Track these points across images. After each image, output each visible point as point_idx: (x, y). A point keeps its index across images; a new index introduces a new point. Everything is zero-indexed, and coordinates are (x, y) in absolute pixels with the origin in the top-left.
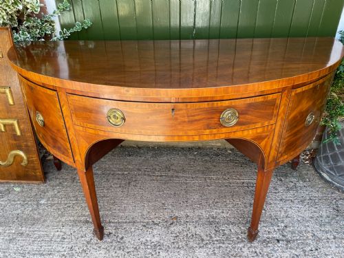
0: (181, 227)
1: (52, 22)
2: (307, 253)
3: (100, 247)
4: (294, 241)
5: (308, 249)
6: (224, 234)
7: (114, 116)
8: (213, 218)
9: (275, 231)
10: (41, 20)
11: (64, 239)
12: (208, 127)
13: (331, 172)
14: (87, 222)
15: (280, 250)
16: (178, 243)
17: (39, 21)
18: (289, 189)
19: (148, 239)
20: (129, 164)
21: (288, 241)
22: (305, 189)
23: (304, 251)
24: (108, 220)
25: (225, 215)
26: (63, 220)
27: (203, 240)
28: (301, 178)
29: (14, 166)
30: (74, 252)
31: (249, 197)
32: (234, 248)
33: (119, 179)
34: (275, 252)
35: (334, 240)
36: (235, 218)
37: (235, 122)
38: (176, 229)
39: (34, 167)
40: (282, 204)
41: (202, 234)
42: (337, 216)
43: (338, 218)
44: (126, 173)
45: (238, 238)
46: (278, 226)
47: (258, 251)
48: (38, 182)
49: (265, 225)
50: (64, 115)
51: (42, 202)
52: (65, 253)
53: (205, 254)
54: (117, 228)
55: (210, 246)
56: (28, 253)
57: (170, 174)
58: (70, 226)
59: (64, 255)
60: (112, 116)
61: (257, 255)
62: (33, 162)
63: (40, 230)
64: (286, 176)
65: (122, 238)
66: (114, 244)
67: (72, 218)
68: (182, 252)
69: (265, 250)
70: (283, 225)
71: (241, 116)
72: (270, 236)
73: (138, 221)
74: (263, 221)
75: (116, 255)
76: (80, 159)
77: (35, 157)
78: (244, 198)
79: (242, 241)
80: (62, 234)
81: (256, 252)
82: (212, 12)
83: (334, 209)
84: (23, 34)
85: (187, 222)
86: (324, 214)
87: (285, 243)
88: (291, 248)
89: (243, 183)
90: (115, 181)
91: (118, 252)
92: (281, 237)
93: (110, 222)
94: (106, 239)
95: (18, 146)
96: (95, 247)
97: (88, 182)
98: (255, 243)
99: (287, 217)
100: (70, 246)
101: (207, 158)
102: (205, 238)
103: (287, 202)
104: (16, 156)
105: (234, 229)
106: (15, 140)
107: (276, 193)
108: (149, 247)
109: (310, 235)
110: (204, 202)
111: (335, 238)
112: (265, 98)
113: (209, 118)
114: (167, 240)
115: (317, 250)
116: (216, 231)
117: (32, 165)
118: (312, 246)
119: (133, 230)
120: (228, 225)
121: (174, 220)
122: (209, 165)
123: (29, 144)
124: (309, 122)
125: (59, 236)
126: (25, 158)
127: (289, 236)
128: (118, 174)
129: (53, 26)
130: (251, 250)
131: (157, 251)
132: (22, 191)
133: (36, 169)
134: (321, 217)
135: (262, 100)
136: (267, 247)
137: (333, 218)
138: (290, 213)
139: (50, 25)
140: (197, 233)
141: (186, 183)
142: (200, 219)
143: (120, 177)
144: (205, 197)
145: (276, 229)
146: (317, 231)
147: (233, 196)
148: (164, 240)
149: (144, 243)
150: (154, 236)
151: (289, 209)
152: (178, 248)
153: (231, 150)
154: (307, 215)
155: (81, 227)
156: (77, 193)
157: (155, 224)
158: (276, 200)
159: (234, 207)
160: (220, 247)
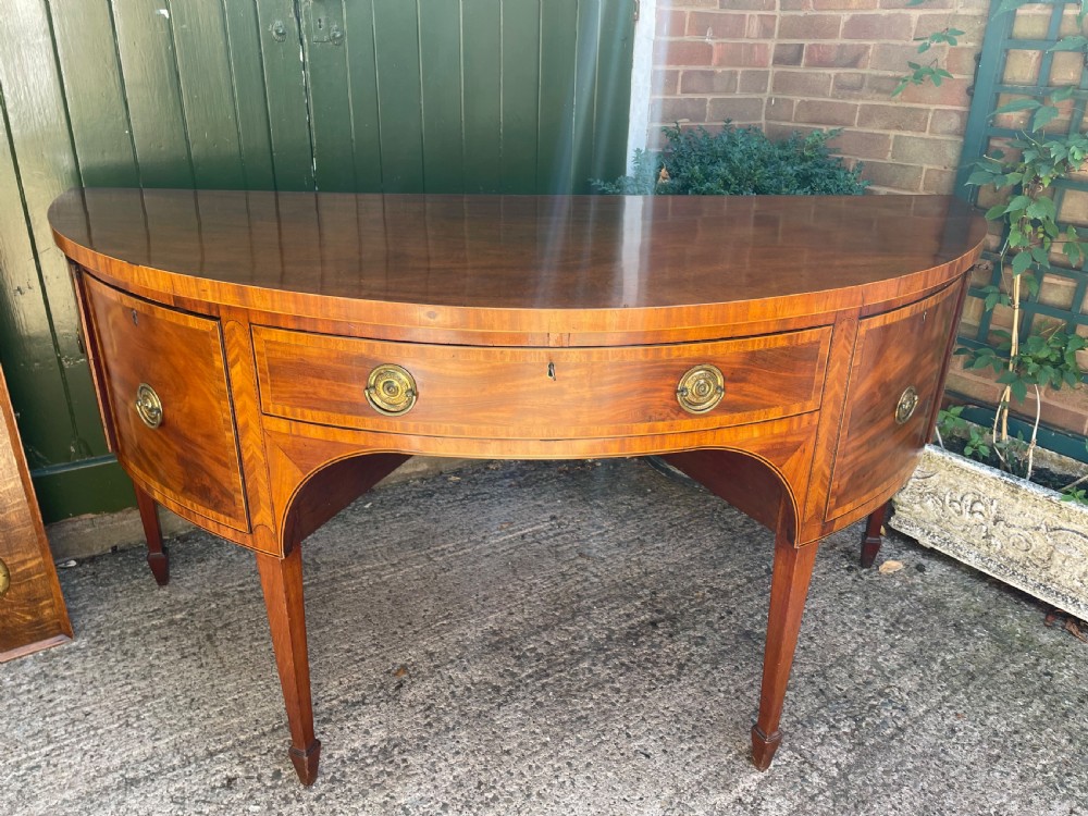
0: (429, 685)
2: (716, 626)
4: (682, 613)
5: (714, 617)
6: (539, 657)
8: (495, 633)
9: (638, 609)
14: (133, 782)
15: (666, 641)
16: (439, 720)
18: (622, 520)
19: (356, 745)
21: (673, 619)
22: (652, 509)
23: (709, 624)
25: (519, 618)
27: (497, 689)
28: (636, 489)
32: (576, 674)
33: (166, 639)
34: (660, 647)
35: (750, 585)
36: (543, 615)
38: (415, 692)
40: (623, 551)
41: (489, 678)
42: (734, 539)
43: (737, 544)
44: (179, 616)
45: (572, 653)
46: (640, 597)
47: (626, 662)
49: (614, 605)
53: (519, 715)
54: (243, 760)
55: (520, 694)
57: (324, 575)
64: (604, 495)
66: (262, 797)
67: (69, 795)
68: (463, 733)
69: (638, 652)
70: (647, 592)
72: (634, 621)
78: (541, 568)
81: (623, 664)
83: (722, 530)
85: (437, 666)
86: (709, 544)
87: (668, 623)
88: (684, 629)
89: (523, 536)
90: (158, 648)
92: (655, 615)
93: (211, 754)
99: (646, 574)
101: (405, 509)
102: (499, 682)
105: (555, 638)
107: (600, 534)
108: (369, 761)
109: (705, 592)
110: (453, 609)
111: (750, 580)
114: (408, 725)
115: (730, 613)
116: (518, 658)
118: (719, 610)
120: (537, 633)
121: (402, 677)
122: (418, 522)
127: (669, 608)
128: (155, 627)
130: (611, 663)
131: (398, 759)
134: (708, 551)
136: (637, 645)
137: (730, 546)
138: (649, 563)
140: (476, 679)
141: (384, 583)
142: (465, 647)
143: (166, 632)
144: (451, 597)
145: (638, 603)
146: (713, 578)
147: (515, 571)
148: (399, 730)
149: (351, 759)
150: (367, 732)
151: (643, 558)
152: (448, 729)
153: (455, 474)
154: (682, 556)
155: (119, 804)
156: (38, 724)
157: (354, 704)
158: (609, 548)
159: (529, 593)
160: (543, 686)
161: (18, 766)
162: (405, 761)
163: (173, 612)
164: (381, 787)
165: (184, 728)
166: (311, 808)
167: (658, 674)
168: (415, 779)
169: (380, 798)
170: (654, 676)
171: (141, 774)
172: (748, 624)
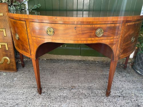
0: (76, 90)
1: (25, 5)
2: (132, 102)
3: (39, 97)
4: (126, 97)
5: (133, 100)
6: (95, 93)
7: (50, 31)
8: (90, 87)
9: (118, 93)
10: (21, 3)
11: (24, 94)
12: (90, 37)
13: (141, 70)
14: (35, 87)
15: (120, 100)
16: (74, 96)
17: (20, 3)
18: (123, 77)
19: (61, 94)
20: (54, 66)
21: (124, 97)
22: (130, 77)
23: (131, 101)
24: (44, 87)
25: (95, 86)
26: (24, 86)
27: (86, 95)
28: (128, 73)
29: (4, 64)
30: (28, 99)
31: (106, 79)
32: (100, 99)
34: (118, 101)
36: (100, 87)
37: (102, 35)
38: (74, 91)
39: (13, 64)
40: (120, 82)
41: (85, 93)
45: (102, 95)
47: (111, 101)
48: (13, 72)
50: (28, 32)
51: (15, 79)
52: (24, 99)
53: (87, 101)
54: (47, 90)
55: (89, 98)
56: (7, 99)
57: (71, 70)
58: (27, 89)
59: (23, 100)
60: (49, 31)
61: (110, 102)
62: (12, 62)
63: (13, 90)
64: (121, 72)
65: (50, 94)
66: (46, 96)
67: (28, 86)
68: (77, 100)
69: (114, 100)
70: (121, 90)
71: (104, 32)
72: (116, 95)
73: (57, 87)
74: (112, 89)
75: (47, 100)
76: (33, 53)
77: (13, 60)
78: (103, 80)
79: (104, 96)
80: (23, 92)
81: (110, 101)
82: (91, 2)
84: (13, 8)
85: (79, 88)
86: (139, 87)
87: (123, 97)
88: (125, 99)
89: (103, 74)
90: (48, 72)
91: (48, 99)
92: (121, 95)
94: (43, 94)
95: (6, 55)
96: (38, 97)
97: (36, 65)
98: (109, 97)
99: (123, 87)
100: (26, 97)
102: (87, 95)
103: (123, 82)
104: (5, 59)
105: (100, 91)
106: (5, 52)
107: (117, 78)
108: (62, 98)
109: (133, 95)
110: (86, 81)
112: (114, 25)
113: (91, 32)
114: (70, 95)
115: (137, 100)
116: (92, 92)
117: (12, 64)
118: (135, 99)
119: (55, 91)
120: (97, 90)
121: (73, 87)
122: (88, 67)
123: (11, 54)
124: (133, 41)
125: (21, 92)
126: (9, 60)
127: (124, 95)
129: (25, 6)
130: (107, 100)
131: (65, 99)
132: (7, 75)
133: (13, 66)
135: (114, 26)
136: (114, 99)
139: (24, 6)
140: (83, 93)
141: (78, 74)
142: (84, 87)
143: (50, 70)
144: (87, 79)
145: (118, 92)
146: (136, 93)
147: (99, 79)
148: (68, 95)
149: (60, 96)
150: (64, 93)
151: (123, 84)
152: (75, 98)
153: (97, 62)
154: (132, 87)
155: (32, 89)
156: (30, 76)
157: (65, 89)
158: (118, 81)
159: (99, 83)
160: (93, 98)
161: (25, 80)
162: (66, 100)
163: (52, 68)
164: (61, 102)
165: (44, 83)
166: (51, 100)
167: (116, 105)
168: (66, 103)
169: (60, 104)
170: (115, 105)
171: (36, 87)
172: (140, 104)
